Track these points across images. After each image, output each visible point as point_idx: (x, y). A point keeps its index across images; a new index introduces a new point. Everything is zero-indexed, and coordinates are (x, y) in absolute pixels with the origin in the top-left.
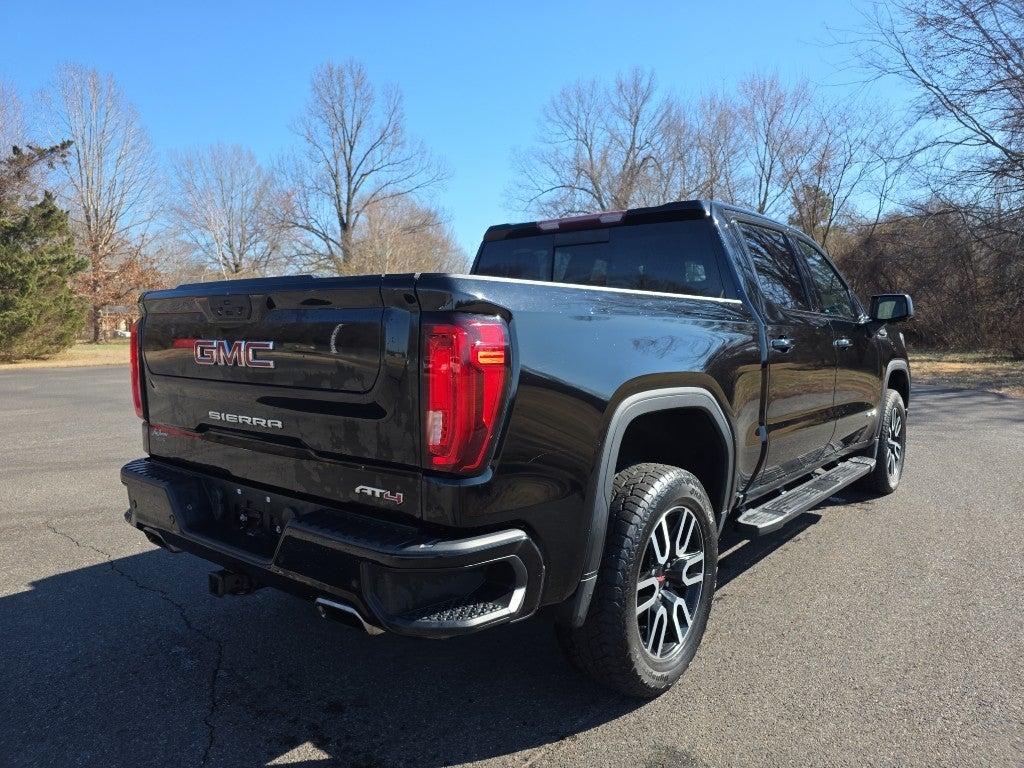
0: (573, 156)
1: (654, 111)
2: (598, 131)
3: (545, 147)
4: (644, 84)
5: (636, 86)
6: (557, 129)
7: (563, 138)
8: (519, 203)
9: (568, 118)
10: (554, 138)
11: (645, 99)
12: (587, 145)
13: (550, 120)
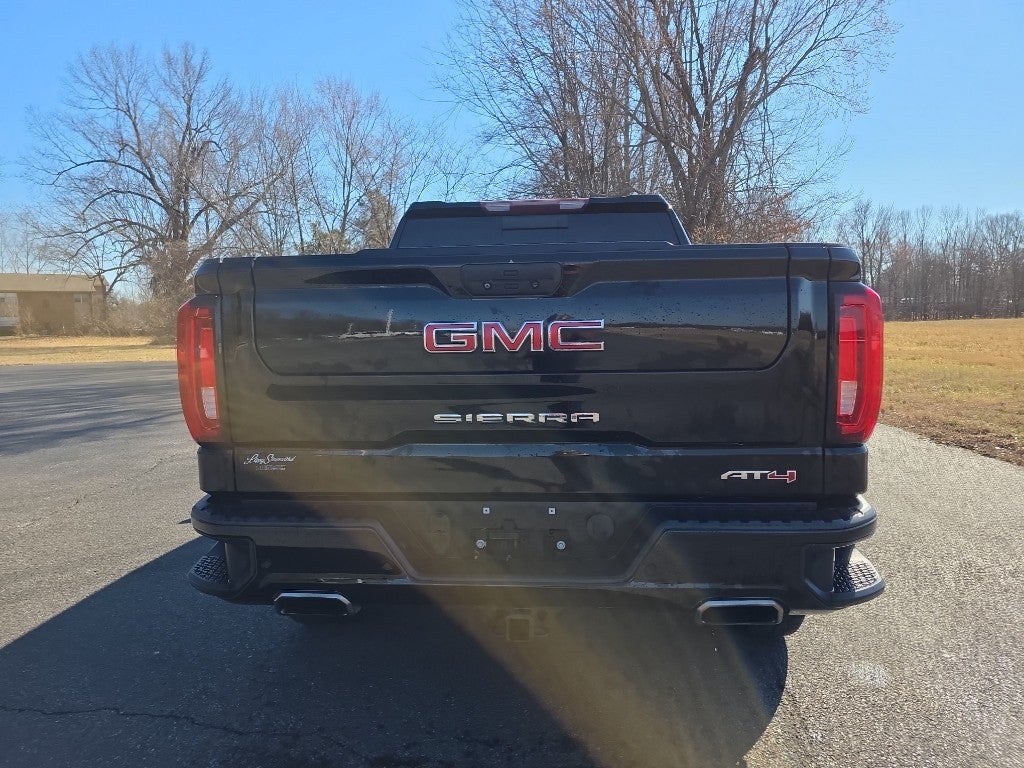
0: (113, 126)
1: (208, 93)
2: (142, 104)
3: (74, 112)
4: (196, 61)
5: (187, 61)
6: (92, 94)
7: (97, 104)
8: (44, 175)
9: (103, 83)
10: (86, 103)
11: (200, 76)
12: (130, 117)
13: (78, 80)
